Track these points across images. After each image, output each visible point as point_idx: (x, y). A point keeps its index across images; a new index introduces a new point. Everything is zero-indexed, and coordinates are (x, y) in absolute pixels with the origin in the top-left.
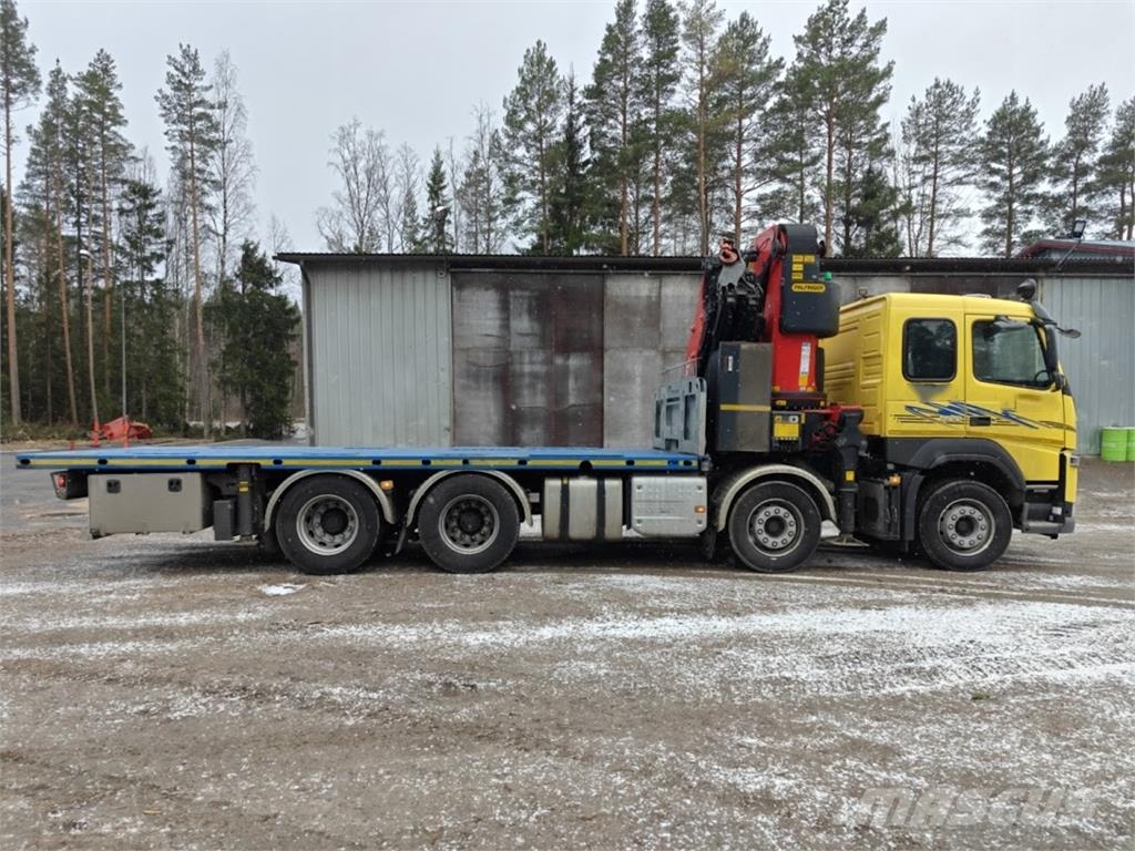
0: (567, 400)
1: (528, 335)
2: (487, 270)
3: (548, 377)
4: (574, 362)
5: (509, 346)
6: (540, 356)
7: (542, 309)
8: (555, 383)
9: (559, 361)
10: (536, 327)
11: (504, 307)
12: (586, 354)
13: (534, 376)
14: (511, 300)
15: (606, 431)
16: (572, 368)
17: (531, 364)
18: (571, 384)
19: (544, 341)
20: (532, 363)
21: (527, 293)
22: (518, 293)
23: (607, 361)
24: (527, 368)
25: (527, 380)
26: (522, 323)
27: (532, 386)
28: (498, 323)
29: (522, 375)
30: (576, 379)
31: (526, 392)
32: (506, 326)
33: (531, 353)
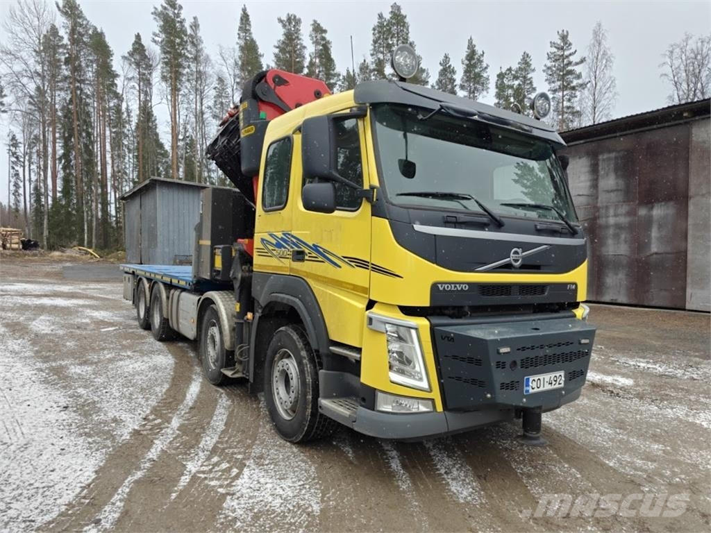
0: (650, 248)
1: (612, 191)
2: (582, 142)
3: (631, 227)
4: (658, 212)
5: (597, 203)
6: (624, 209)
7: (626, 167)
8: (638, 232)
9: (643, 212)
10: (621, 182)
11: (594, 170)
12: (672, 203)
13: (618, 227)
14: (600, 163)
15: (689, 280)
16: (655, 218)
17: (615, 217)
18: (654, 233)
19: (628, 194)
20: (616, 215)
21: (613, 155)
22: (605, 156)
23: (691, 208)
24: (612, 221)
25: (611, 231)
26: (609, 181)
27: (616, 236)
28: (588, 184)
29: (607, 227)
30: (660, 227)
31: (610, 242)
32: (595, 186)
33: (616, 207)
